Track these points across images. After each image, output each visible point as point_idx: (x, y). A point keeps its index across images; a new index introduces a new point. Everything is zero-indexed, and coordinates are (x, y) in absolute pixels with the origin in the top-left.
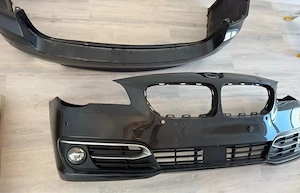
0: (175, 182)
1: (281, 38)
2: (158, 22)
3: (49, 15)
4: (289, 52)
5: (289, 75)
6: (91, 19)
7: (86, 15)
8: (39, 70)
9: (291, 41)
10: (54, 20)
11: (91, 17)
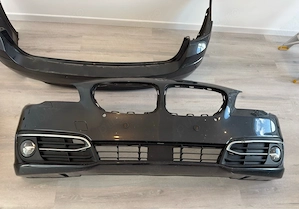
0: (137, 196)
1: (274, 65)
2: (144, 52)
3: (46, 47)
4: (283, 79)
5: (281, 99)
6: (82, 49)
7: (78, 47)
8: (26, 88)
9: (286, 68)
10: (49, 51)
11: (82, 48)
